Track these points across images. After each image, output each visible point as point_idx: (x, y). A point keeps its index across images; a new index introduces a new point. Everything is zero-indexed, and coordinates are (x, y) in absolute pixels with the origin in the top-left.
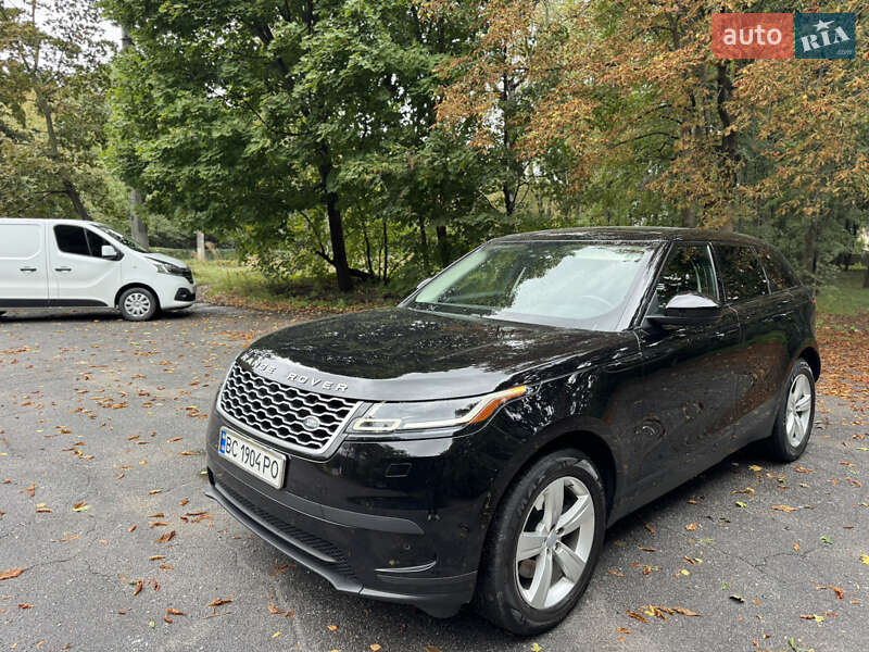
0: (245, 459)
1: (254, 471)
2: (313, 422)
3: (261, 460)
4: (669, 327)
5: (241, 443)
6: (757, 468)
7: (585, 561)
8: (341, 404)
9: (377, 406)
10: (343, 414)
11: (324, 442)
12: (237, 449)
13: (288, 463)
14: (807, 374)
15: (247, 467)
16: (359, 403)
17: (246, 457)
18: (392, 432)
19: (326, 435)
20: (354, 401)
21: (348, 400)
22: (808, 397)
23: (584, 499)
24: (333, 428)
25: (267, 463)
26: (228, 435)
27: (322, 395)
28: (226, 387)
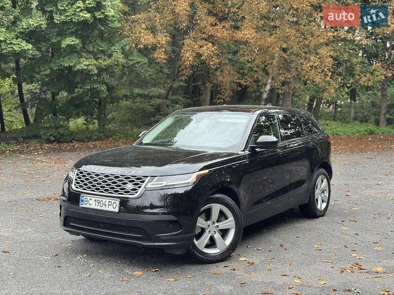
0: (97, 205)
1: (104, 208)
2: (130, 186)
3: (107, 203)
5: (94, 199)
8: (142, 179)
9: (157, 178)
10: (143, 182)
11: (136, 193)
12: (92, 202)
13: (121, 202)
15: (99, 208)
18: (163, 187)
19: (136, 189)
20: (147, 177)
21: (144, 177)
24: (140, 187)
25: (110, 203)
26: (85, 197)
27: (132, 176)
28: (76, 180)
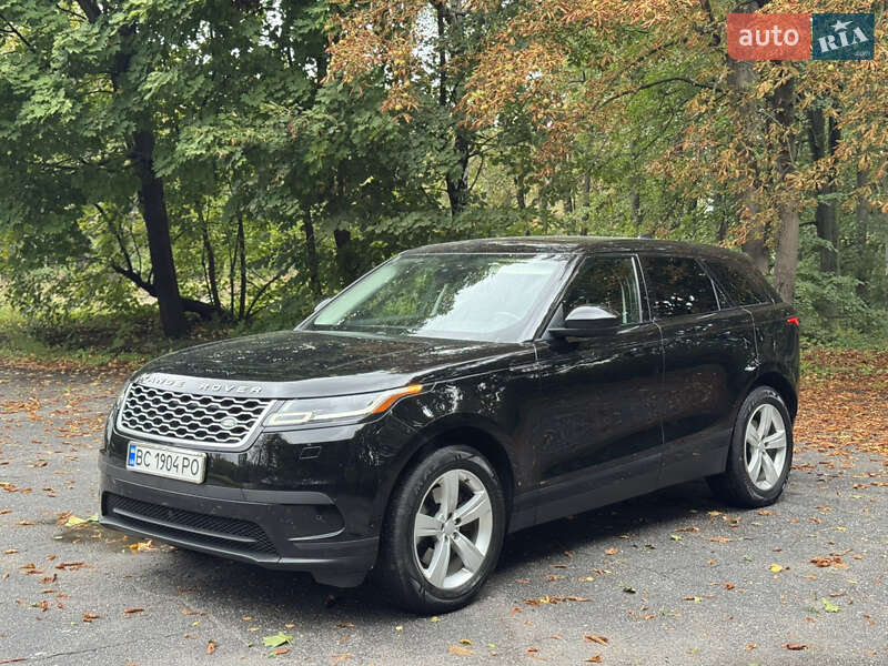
0: (160, 466)
1: (173, 474)
2: (230, 422)
3: (180, 462)
4: (570, 340)
5: (154, 453)
6: (716, 513)
7: (484, 554)
8: (257, 404)
9: (289, 402)
10: (258, 412)
11: (242, 437)
12: (151, 459)
13: (208, 460)
14: (774, 403)
15: (164, 473)
16: (273, 401)
17: (161, 464)
18: (303, 424)
19: (243, 430)
20: (268, 400)
21: (262, 400)
22: (781, 431)
23: (481, 493)
24: (249, 425)
25: (186, 463)
26: (138, 448)
27: (237, 399)
28: (127, 407)
